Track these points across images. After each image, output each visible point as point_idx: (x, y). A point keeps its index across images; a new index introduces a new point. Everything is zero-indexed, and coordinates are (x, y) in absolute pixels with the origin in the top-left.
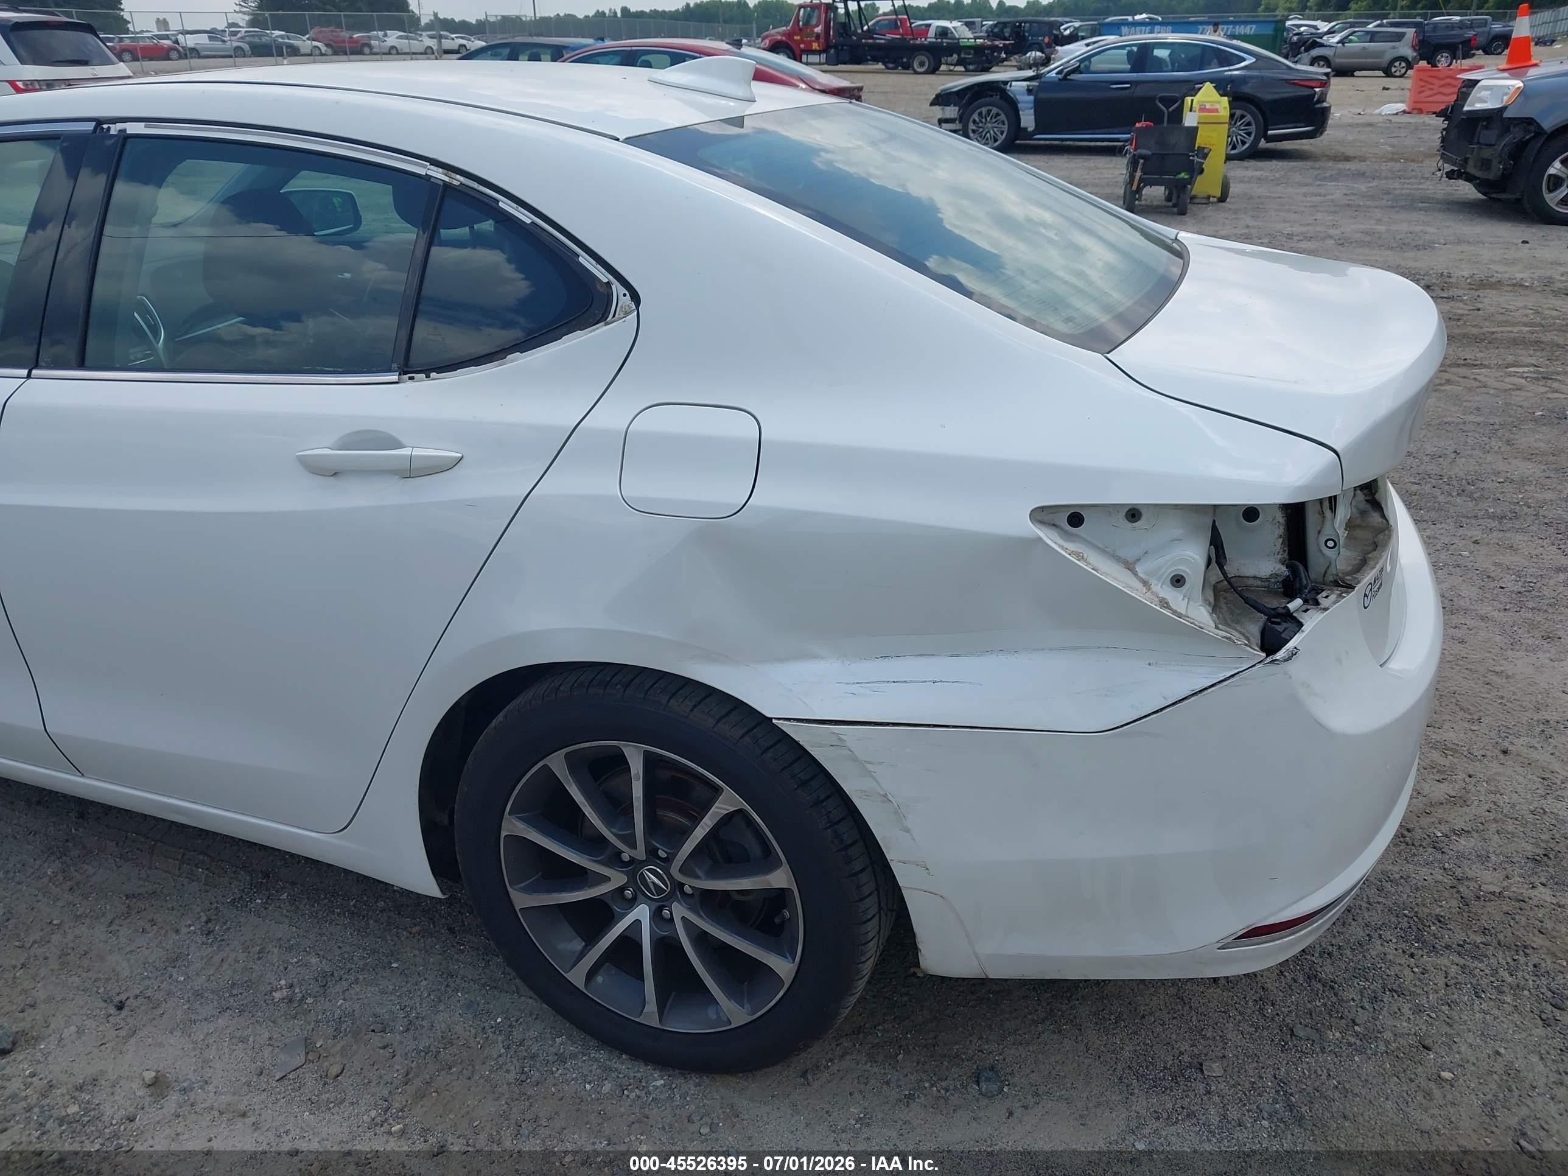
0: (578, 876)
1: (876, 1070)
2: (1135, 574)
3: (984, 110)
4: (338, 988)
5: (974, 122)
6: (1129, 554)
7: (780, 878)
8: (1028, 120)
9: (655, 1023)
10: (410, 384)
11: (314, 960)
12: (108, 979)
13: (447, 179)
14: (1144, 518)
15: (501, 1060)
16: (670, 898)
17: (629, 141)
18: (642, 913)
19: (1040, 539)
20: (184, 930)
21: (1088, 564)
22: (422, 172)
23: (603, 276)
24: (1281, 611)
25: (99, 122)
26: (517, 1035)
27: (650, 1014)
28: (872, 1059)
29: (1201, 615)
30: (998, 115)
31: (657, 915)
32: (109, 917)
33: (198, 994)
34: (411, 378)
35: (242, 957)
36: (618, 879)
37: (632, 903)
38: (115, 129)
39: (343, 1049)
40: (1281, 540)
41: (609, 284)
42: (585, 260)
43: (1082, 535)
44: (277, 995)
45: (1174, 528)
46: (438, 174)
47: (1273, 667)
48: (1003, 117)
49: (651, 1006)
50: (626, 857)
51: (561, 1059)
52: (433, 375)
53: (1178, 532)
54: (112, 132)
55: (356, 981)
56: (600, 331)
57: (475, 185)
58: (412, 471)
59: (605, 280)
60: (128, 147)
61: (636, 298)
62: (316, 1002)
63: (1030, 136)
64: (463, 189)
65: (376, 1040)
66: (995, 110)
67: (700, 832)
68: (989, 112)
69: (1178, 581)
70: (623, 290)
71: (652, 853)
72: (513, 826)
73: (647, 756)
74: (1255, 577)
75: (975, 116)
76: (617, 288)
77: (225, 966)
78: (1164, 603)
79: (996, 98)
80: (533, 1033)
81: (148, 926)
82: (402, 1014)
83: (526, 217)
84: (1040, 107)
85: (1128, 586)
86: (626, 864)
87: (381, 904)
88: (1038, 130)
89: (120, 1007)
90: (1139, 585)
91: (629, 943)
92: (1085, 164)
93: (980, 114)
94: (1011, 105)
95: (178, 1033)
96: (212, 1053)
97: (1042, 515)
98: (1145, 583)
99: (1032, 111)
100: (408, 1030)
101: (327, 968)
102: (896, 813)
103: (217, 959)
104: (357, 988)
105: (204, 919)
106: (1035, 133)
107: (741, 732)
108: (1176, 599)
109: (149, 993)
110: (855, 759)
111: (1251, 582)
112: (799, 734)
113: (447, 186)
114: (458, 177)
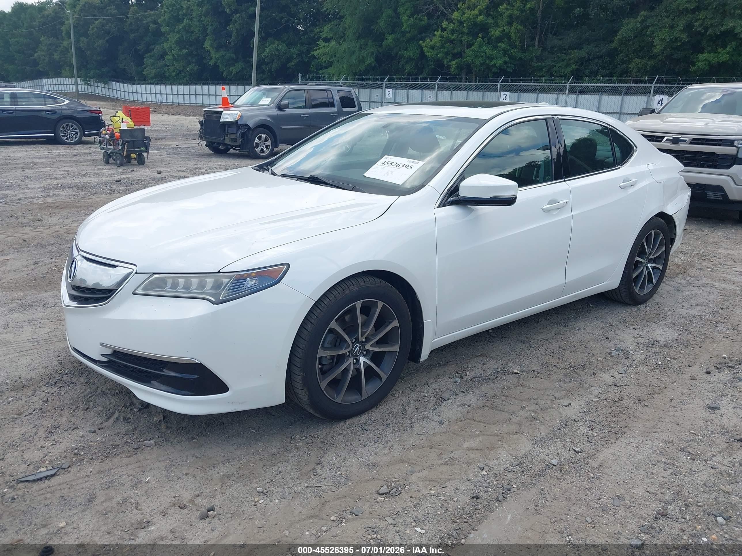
7: (664, 248)
13: (608, 126)
27: (645, 292)
42: (630, 141)
54: (556, 118)
72: (636, 258)
83: (621, 134)
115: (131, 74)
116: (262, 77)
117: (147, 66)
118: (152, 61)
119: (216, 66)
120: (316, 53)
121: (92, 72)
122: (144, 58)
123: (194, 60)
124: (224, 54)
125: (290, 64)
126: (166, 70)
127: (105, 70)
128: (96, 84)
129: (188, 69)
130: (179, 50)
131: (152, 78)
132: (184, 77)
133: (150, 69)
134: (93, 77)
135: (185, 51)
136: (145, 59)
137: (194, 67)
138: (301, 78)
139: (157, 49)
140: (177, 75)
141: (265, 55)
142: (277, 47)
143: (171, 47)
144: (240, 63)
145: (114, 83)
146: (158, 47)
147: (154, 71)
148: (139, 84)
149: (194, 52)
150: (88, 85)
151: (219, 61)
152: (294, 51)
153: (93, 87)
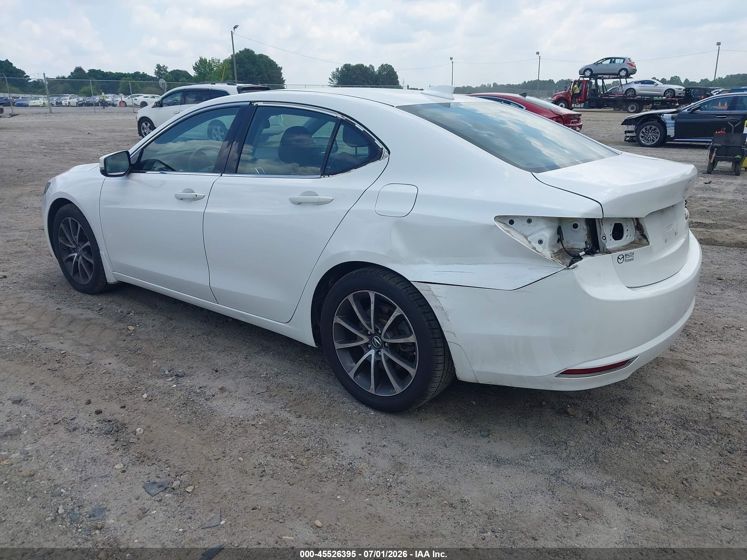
0: (355, 338)
1: (446, 423)
2: (527, 239)
3: (648, 127)
4: (281, 377)
5: (643, 132)
6: (527, 233)
7: (412, 339)
8: (671, 132)
9: (374, 393)
10: (324, 178)
11: (276, 369)
12: (215, 365)
13: (342, 118)
14: (532, 222)
15: (324, 400)
16: (381, 347)
17: (397, 107)
18: (372, 352)
19: (496, 225)
20: (239, 357)
21: (510, 234)
22: (335, 115)
23: (381, 146)
24: (576, 255)
25: (251, 102)
26: (332, 395)
27: (372, 390)
28: (446, 420)
29: (547, 253)
30: (655, 129)
31: (377, 353)
32: (218, 351)
33: (239, 372)
34: (324, 177)
35: (254, 365)
36: (366, 340)
37: (370, 349)
38: (255, 104)
39: (278, 390)
40: (587, 236)
41: (382, 149)
42: (377, 142)
43: (514, 227)
44: (262, 376)
45: (542, 225)
46: (340, 116)
47: (568, 270)
48: (658, 130)
49: (373, 386)
50: (369, 333)
51: (343, 403)
52: (330, 176)
53: (544, 226)
54: (254, 105)
55: (287, 376)
56: (378, 162)
57: (349, 119)
58: (320, 203)
59: (381, 147)
60: (258, 109)
61: (389, 153)
62: (273, 379)
63: (672, 139)
64: (346, 121)
65: (288, 390)
66: (654, 127)
67: (389, 322)
68: (651, 128)
69: (540, 242)
70: (386, 150)
71: (376, 330)
72: (337, 320)
73: (376, 296)
74: (578, 249)
75: (644, 130)
76: (385, 150)
77: (249, 367)
78: (534, 248)
79: (655, 122)
80: (337, 396)
81: (229, 355)
82: (298, 385)
83: (362, 129)
84: (678, 126)
85: (522, 242)
86: (369, 335)
87: (300, 359)
88: (676, 136)
89: (217, 371)
90: (527, 242)
91: (367, 362)
92: (698, 153)
93: (646, 129)
94: (663, 125)
95: (231, 380)
96: (240, 386)
97: (498, 218)
98: (530, 242)
99: (673, 128)
100: (299, 389)
101: (279, 372)
102: (445, 314)
103: (247, 365)
104: (286, 377)
105: (246, 354)
106: (674, 138)
107: (403, 288)
108: (539, 248)
109: (226, 370)
110: (434, 295)
111: (575, 250)
112: (418, 286)
113: (342, 119)
114: (345, 117)
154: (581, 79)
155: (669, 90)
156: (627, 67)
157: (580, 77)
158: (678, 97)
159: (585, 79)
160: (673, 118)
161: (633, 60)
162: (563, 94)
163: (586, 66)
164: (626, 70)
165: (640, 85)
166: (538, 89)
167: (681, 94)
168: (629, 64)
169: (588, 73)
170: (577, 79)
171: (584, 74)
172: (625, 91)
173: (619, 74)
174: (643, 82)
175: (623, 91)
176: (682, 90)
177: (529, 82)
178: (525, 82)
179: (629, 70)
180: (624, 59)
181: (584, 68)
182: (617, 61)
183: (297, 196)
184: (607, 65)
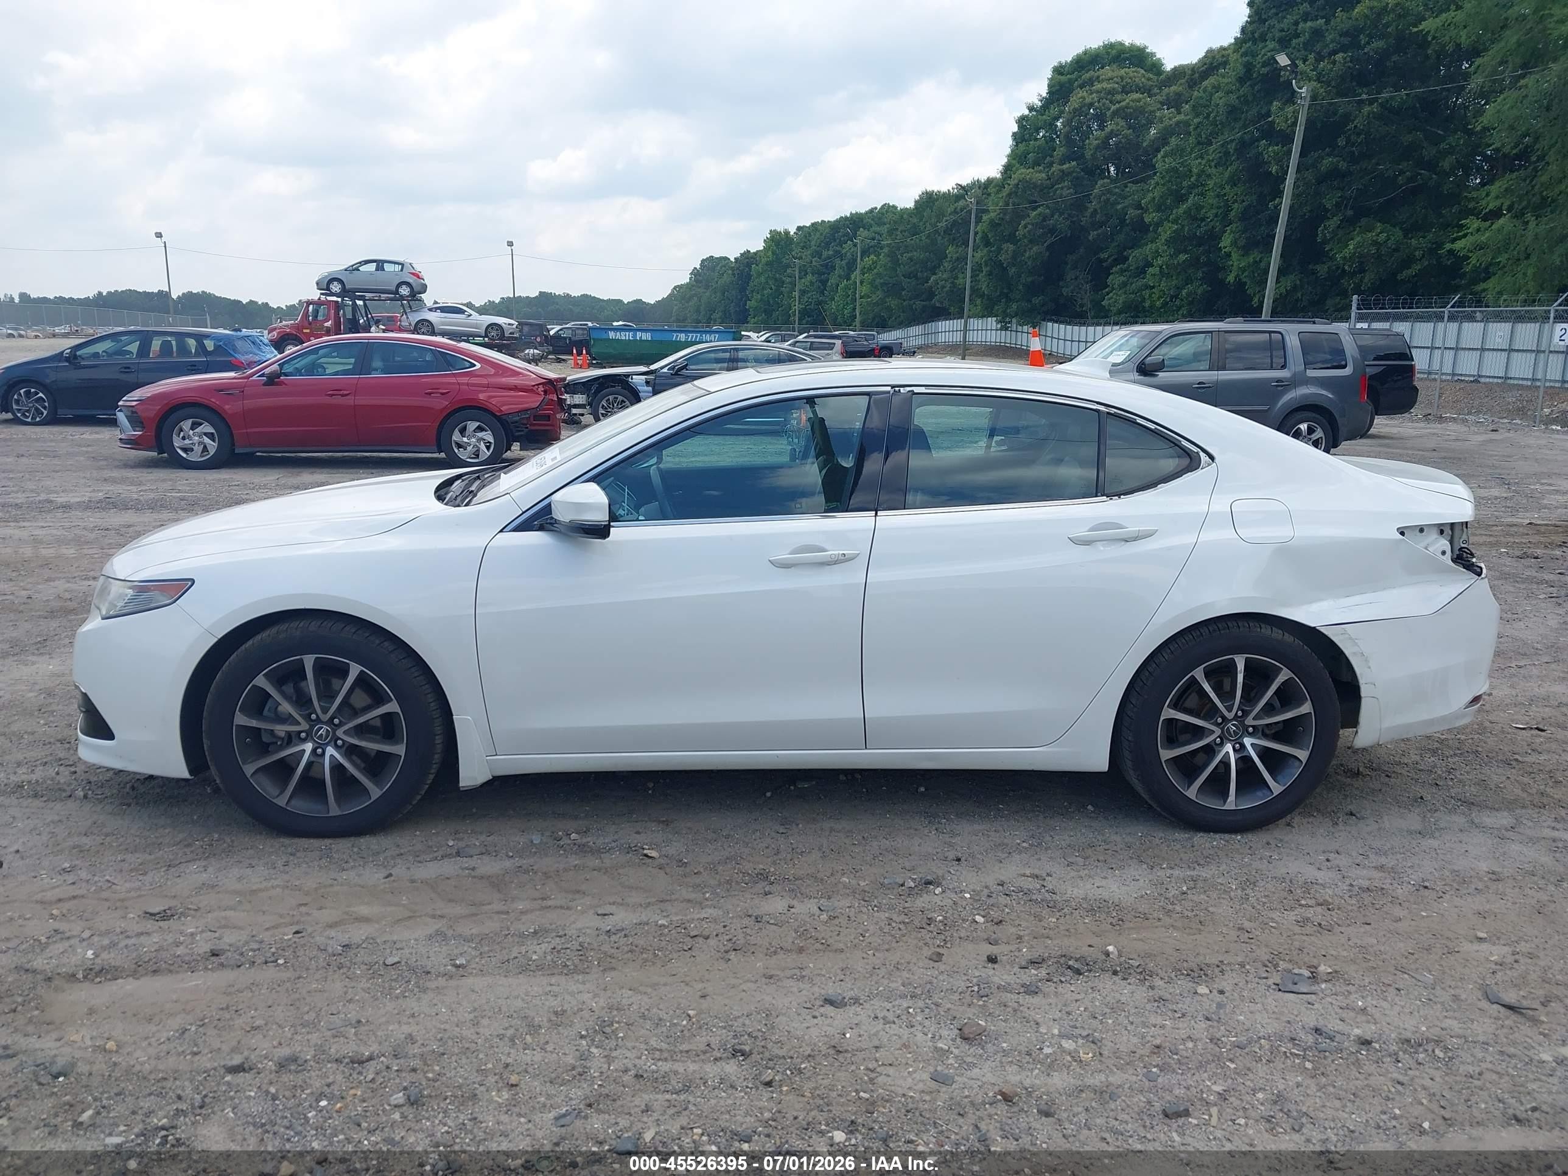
0: (1199, 734)
2: (1430, 551)
3: (611, 398)
5: (604, 407)
7: (1306, 708)
9: (1234, 807)
14: (1425, 531)
22: (1094, 407)
27: (1232, 803)
31: (1234, 748)
34: (1111, 499)
36: (1218, 732)
38: (904, 390)
41: (1198, 452)
42: (1186, 444)
45: (1435, 533)
46: (1102, 408)
49: (1233, 799)
50: (1220, 721)
53: (1436, 536)
56: (1197, 472)
59: (1195, 450)
61: (1212, 457)
64: (1116, 414)
66: (620, 398)
67: (1269, 694)
68: (615, 399)
69: (1444, 553)
70: (1204, 454)
72: (1168, 713)
73: (1246, 660)
75: (604, 403)
79: (619, 388)
83: (1152, 426)
86: (1220, 724)
91: (1223, 765)
98: (1435, 554)
102: (1366, 660)
115: (1082, 306)
116: (1339, 303)
117: (1113, 289)
118: (1122, 279)
119: (1240, 285)
120: (1459, 245)
121: (1014, 306)
122: (1110, 274)
123: (1200, 274)
124: (1258, 259)
125: (1407, 273)
126: (1147, 296)
127: (1036, 301)
128: (1020, 329)
129: (1184, 292)
130: (1171, 256)
131: (1120, 312)
132: (1179, 308)
133: (1117, 295)
134: (1016, 315)
135: (1183, 257)
136: (1111, 277)
137: (1198, 288)
138: (1358, 304)
139: (1135, 256)
140: (1165, 304)
141: (1345, 257)
142: (1374, 238)
143: (1157, 251)
144: (1292, 277)
145: (1050, 324)
146: (1137, 252)
147: (1121, 299)
148: (1092, 325)
149: (1203, 259)
150: (1006, 329)
151: (1246, 274)
152: (1418, 243)
153: (1014, 333)
154: (323, 298)
155: (492, 326)
156: (411, 280)
157: (322, 294)
158: (509, 339)
159: (330, 298)
160: (647, 383)
161: (418, 268)
162: (292, 327)
163: (330, 274)
164: (408, 284)
165: (438, 314)
166: (172, 311)
167: (513, 333)
168: (413, 274)
169: (336, 287)
170: (316, 298)
171: (328, 289)
172: (413, 324)
173: (397, 292)
174: (445, 310)
175: (410, 324)
176: (514, 326)
177: (109, 293)
178: (100, 293)
179: (414, 285)
180: (403, 265)
181: (326, 276)
182: (388, 267)
183: (1082, 532)
184: (371, 273)
